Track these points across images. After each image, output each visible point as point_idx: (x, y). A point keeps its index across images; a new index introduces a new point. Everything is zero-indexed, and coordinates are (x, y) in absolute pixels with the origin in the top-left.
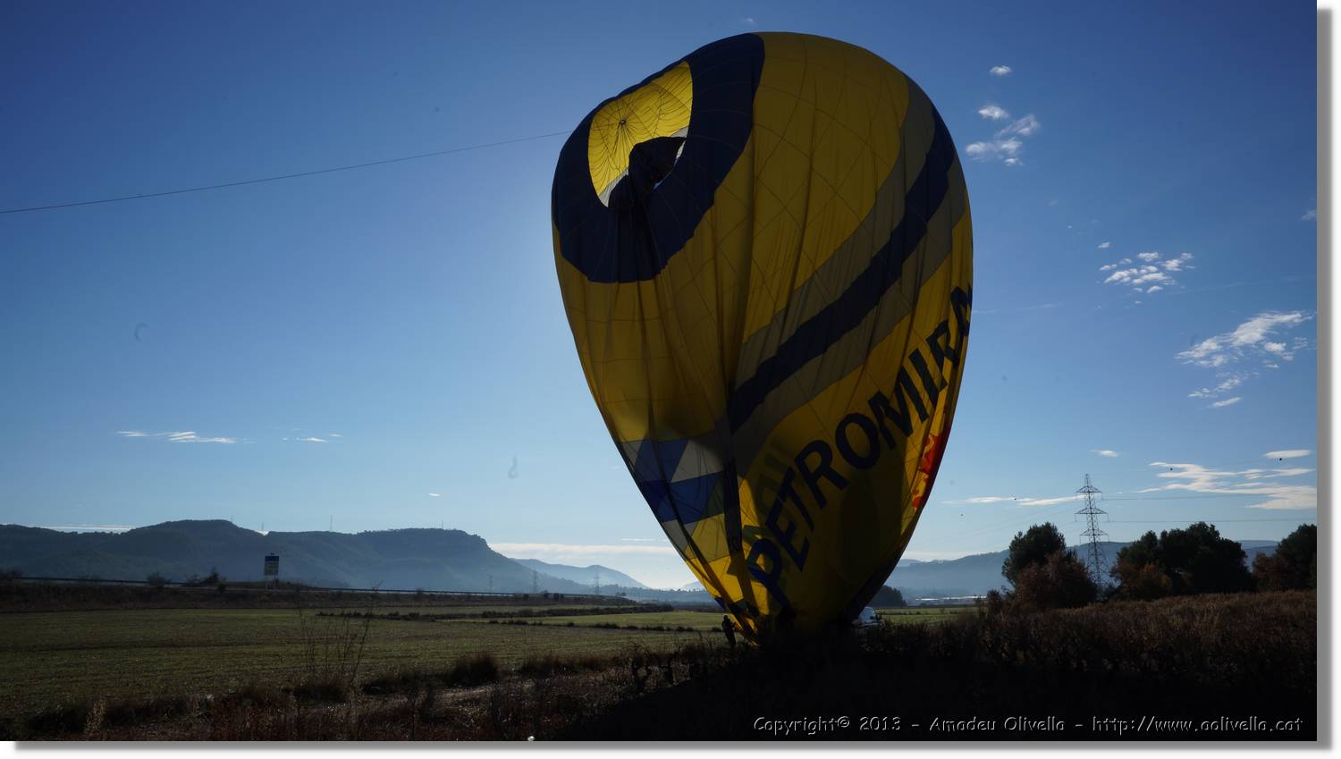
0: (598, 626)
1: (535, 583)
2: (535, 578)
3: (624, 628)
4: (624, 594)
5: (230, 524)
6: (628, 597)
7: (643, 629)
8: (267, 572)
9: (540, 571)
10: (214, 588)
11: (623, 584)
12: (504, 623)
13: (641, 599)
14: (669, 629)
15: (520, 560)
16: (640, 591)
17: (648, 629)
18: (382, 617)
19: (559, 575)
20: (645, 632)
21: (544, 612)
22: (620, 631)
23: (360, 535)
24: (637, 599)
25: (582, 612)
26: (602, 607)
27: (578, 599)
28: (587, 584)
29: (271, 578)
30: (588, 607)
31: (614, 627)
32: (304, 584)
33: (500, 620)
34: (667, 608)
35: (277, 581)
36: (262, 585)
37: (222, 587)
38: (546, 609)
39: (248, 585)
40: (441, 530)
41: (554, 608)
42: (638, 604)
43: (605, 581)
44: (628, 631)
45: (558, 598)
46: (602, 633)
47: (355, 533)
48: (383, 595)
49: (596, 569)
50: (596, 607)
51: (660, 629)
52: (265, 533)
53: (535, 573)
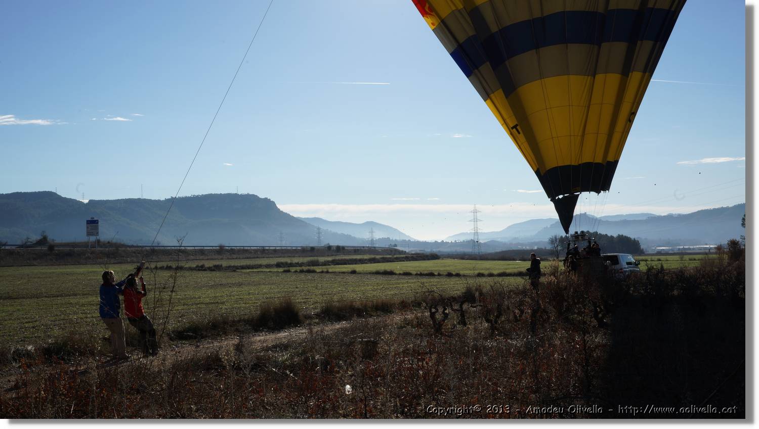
0: (377, 273)
1: (319, 237)
2: (319, 233)
3: (400, 274)
4: (396, 245)
5: (55, 194)
6: (400, 248)
7: (417, 274)
8: (89, 234)
9: (323, 227)
10: (45, 248)
11: (394, 237)
12: (296, 272)
13: (410, 250)
14: (439, 275)
15: (305, 218)
16: (409, 243)
17: (421, 275)
18: (191, 269)
19: (339, 231)
20: (419, 277)
21: (328, 262)
22: (397, 277)
23: (167, 201)
24: (407, 250)
25: (362, 261)
26: (378, 257)
27: (357, 251)
28: (363, 237)
29: (93, 239)
30: (366, 257)
31: (391, 273)
32: (122, 243)
33: (293, 269)
34: (434, 257)
35: (99, 241)
36: (86, 245)
37: (51, 248)
38: (330, 259)
39: (74, 245)
40: (236, 194)
41: (338, 258)
42: (408, 253)
43: (378, 235)
44: (404, 277)
45: (340, 249)
46: (381, 279)
47: (163, 199)
48: (191, 251)
49: (371, 225)
50: (373, 256)
51: (431, 275)
52: (86, 201)
53: (319, 229)
